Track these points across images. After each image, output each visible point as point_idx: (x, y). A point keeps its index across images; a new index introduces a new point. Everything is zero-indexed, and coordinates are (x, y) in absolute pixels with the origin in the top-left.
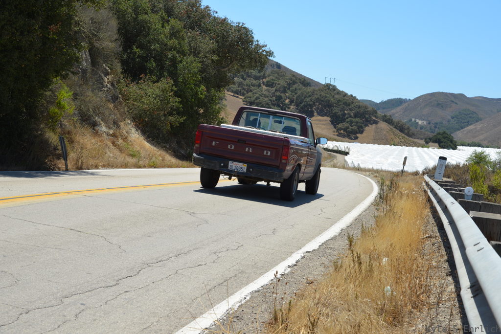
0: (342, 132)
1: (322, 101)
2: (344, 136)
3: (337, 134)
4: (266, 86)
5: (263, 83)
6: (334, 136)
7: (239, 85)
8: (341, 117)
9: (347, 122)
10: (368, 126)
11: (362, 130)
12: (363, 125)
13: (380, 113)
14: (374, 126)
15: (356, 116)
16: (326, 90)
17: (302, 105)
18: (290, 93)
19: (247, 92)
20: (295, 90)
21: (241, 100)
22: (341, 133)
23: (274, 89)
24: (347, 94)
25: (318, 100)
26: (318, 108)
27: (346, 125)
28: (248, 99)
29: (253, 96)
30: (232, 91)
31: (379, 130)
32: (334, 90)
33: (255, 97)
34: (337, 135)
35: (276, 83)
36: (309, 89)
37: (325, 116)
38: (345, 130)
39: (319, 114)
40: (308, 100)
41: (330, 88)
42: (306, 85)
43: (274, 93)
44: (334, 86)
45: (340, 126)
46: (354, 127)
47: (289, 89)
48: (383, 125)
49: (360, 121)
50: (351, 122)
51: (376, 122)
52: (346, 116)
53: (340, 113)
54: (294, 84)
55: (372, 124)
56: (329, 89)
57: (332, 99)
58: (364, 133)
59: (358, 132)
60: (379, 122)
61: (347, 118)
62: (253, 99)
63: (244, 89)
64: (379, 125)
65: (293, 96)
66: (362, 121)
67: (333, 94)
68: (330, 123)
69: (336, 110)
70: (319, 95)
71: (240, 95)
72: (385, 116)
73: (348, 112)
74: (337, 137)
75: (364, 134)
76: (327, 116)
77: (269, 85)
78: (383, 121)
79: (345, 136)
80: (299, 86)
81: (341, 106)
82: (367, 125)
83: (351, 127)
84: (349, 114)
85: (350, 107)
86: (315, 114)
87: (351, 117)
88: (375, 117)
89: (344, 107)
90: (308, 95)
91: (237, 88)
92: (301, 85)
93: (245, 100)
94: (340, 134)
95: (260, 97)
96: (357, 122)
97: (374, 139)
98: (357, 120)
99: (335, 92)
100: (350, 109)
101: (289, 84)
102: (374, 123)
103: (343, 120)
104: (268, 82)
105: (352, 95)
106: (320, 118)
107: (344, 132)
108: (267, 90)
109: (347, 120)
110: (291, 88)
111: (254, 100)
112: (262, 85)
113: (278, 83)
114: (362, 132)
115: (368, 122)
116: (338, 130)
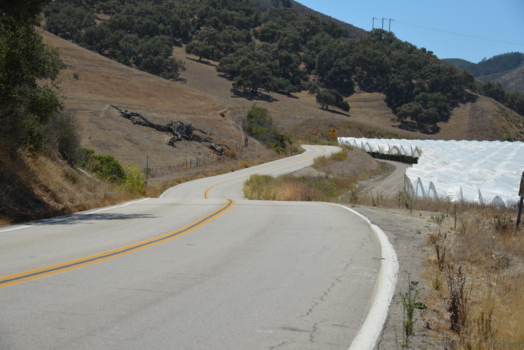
0: (408, 119)
1: (369, 63)
2: (412, 128)
3: (399, 124)
4: (262, 41)
5: (256, 34)
6: (394, 129)
7: (209, 40)
8: (406, 92)
9: (418, 101)
10: (459, 107)
11: (446, 114)
12: (448, 105)
13: (479, 80)
14: (469, 105)
15: (433, 89)
16: (374, 42)
17: (330, 73)
18: (307, 51)
19: (226, 53)
20: (316, 45)
21: (213, 69)
22: (408, 122)
23: (276, 44)
24: (415, 47)
25: (360, 61)
26: (361, 77)
27: (415, 106)
28: (227, 67)
29: (237, 61)
30: (197, 53)
31: (478, 112)
32: (391, 42)
33: (240, 61)
34: (400, 127)
35: (280, 34)
36: (343, 42)
37: (375, 91)
38: (414, 115)
39: (364, 89)
40: (341, 63)
41: (382, 38)
42: (337, 34)
43: (276, 52)
44: (391, 34)
45: (405, 108)
46: (430, 111)
47: (304, 43)
48: (486, 103)
49: (442, 97)
50: (425, 101)
51: (472, 99)
52: (416, 89)
53: (403, 85)
54: (314, 34)
55: (464, 102)
56: (380, 39)
57: (387, 59)
58: (450, 120)
59: (439, 118)
60: (478, 97)
61: (417, 93)
62: (236, 65)
63: (219, 47)
64: (478, 103)
65: (314, 57)
66: (445, 98)
67: (388, 50)
68: (386, 104)
69: (395, 79)
70: (361, 51)
71: (213, 59)
72: (490, 86)
73: (419, 80)
74: (399, 130)
75: (452, 121)
76: (380, 91)
77: (267, 37)
78: (486, 96)
79: (415, 127)
80: (323, 36)
81: (405, 72)
82: (454, 105)
83: (425, 111)
84: (419, 85)
85: (423, 72)
86: (357, 88)
87: (423, 90)
88: (471, 88)
89: (410, 73)
90: (340, 54)
91: (206, 47)
92: (327, 35)
93: (221, 68)
94: (405, 123)
95: (250, 61)
96: (436, 100)
97: (470, 131)
98: (437, 95)
99: (393, 44)
100: (423, 77)
101: (305, 35)
102: (468, 100)
103: (410, 98)
104: (263, 32)
105: (424, 50)
106: (365, 95)
107: (412, 119)
108: (263, 47)
109: (417, 97)
110: (308, 42)
111: (239, 68)
112: (253, 38)
113: (283, 32)
114: (446, 119)
115: (458, 98)
116: (400, 117)
